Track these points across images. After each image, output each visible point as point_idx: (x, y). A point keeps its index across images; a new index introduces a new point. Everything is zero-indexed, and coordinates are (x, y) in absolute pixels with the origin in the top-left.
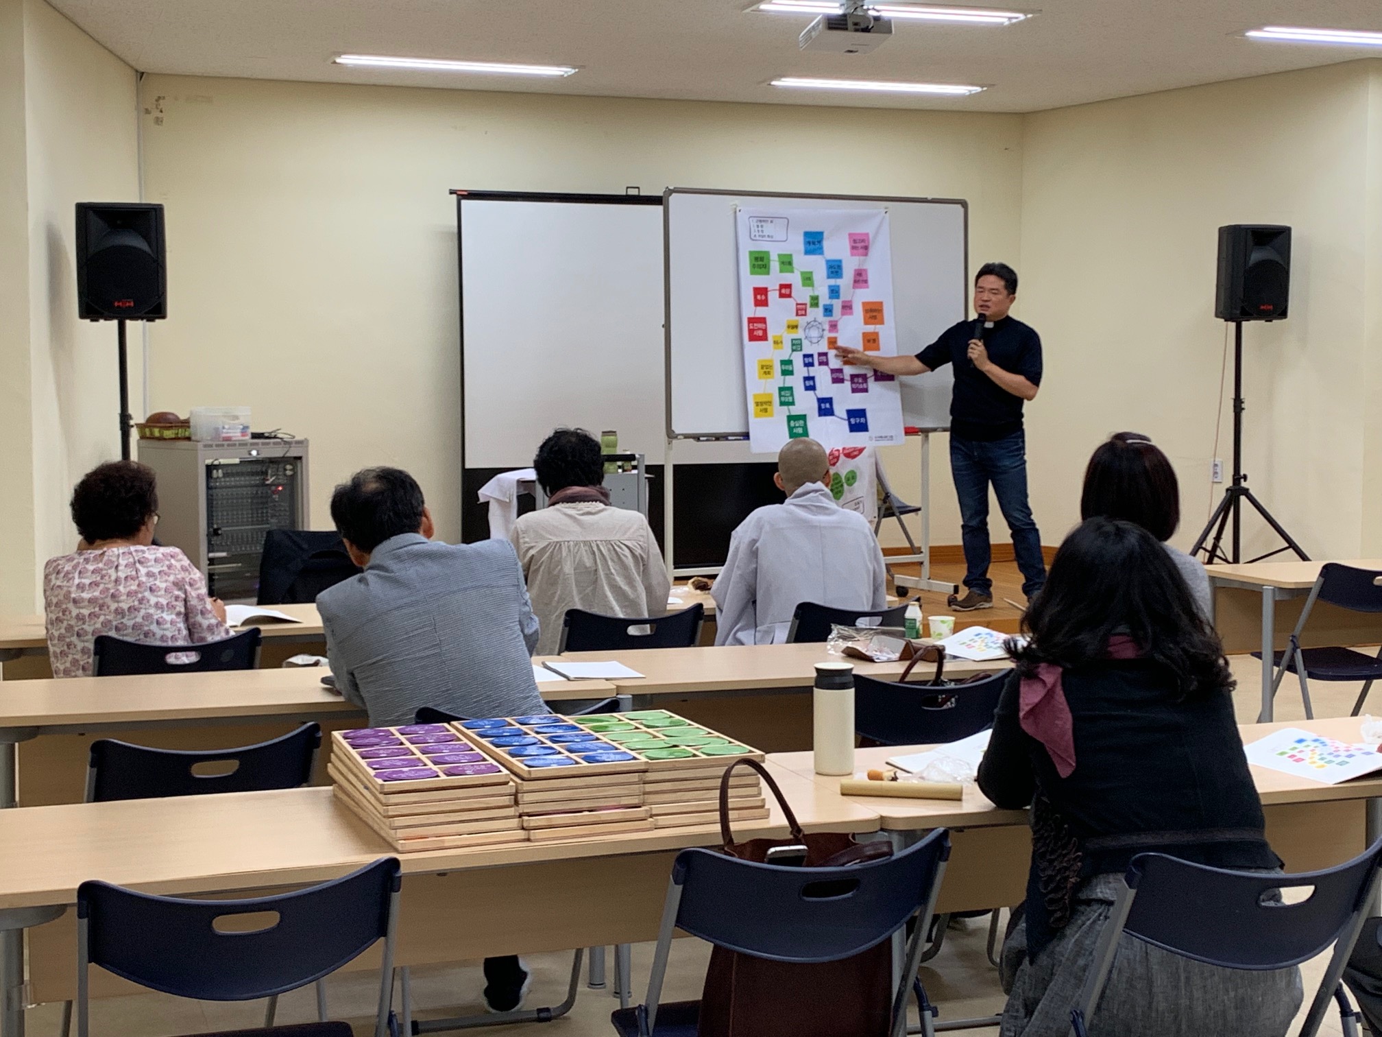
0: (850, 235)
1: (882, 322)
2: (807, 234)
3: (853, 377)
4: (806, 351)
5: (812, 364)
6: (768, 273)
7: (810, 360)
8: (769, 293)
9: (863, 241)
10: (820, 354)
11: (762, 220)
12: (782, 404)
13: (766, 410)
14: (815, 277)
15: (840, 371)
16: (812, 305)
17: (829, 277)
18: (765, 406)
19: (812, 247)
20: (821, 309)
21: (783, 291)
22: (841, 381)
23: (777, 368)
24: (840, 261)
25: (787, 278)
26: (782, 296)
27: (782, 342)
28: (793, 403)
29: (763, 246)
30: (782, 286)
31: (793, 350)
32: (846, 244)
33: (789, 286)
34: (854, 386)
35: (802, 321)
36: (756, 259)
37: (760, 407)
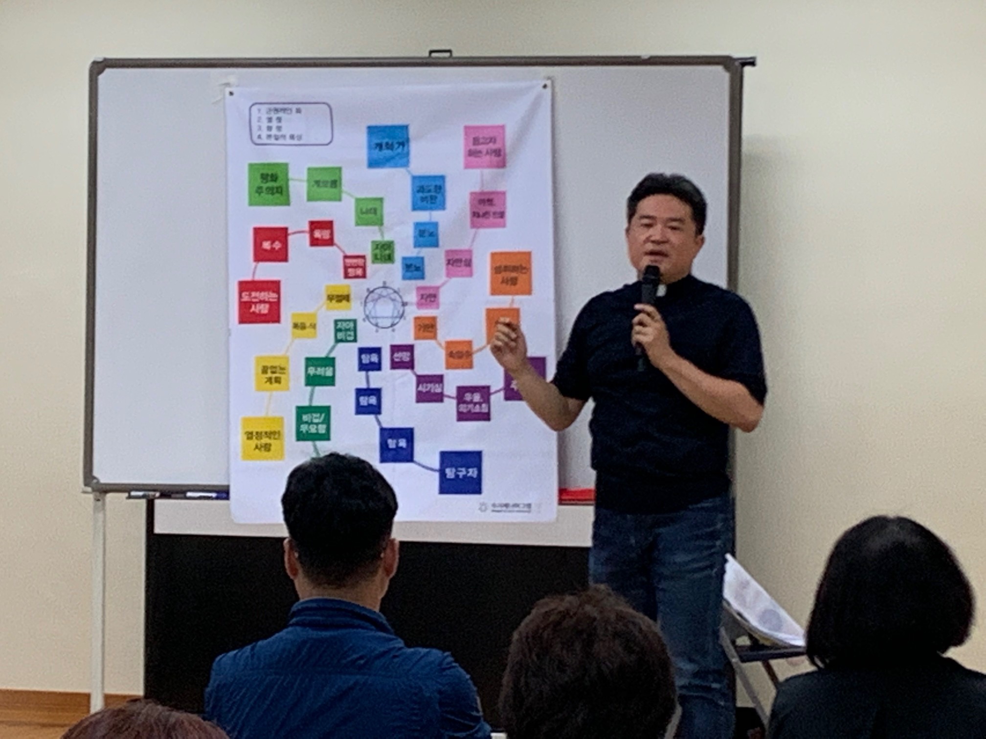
0: (467, 129)
1: (528, 291)
2: (372, 130)
3: (462, 391)
4: (365, 342)
5: (377, 367)
6: (287, 203)
7: (374, 358)
8: (291, 238)
9: (493, 140)
10: (395, 349)
11: (279, 109)
12: (301, 436)
13: (267, 447)
14: (388, 209)
15: (439, 379)
16: (376, 259)
17: (415, 208)
18: (265, 440)
19: (387, 153)
20: (397, 267)
21: (317, 234)
22: (439, 398)
23: (297, 372)
24: (442, 178)
25: (323, 211)
26: (315, 242)
27: (314, 326)
28: (326, 437)
29: (275, 155)
30: (315, 225)
31: (338, 341)
32: (457, 145)
33: (328, 225)
34: (463, 408)
35: (356, 287)
36: (264, 177)
37: (254, 442)
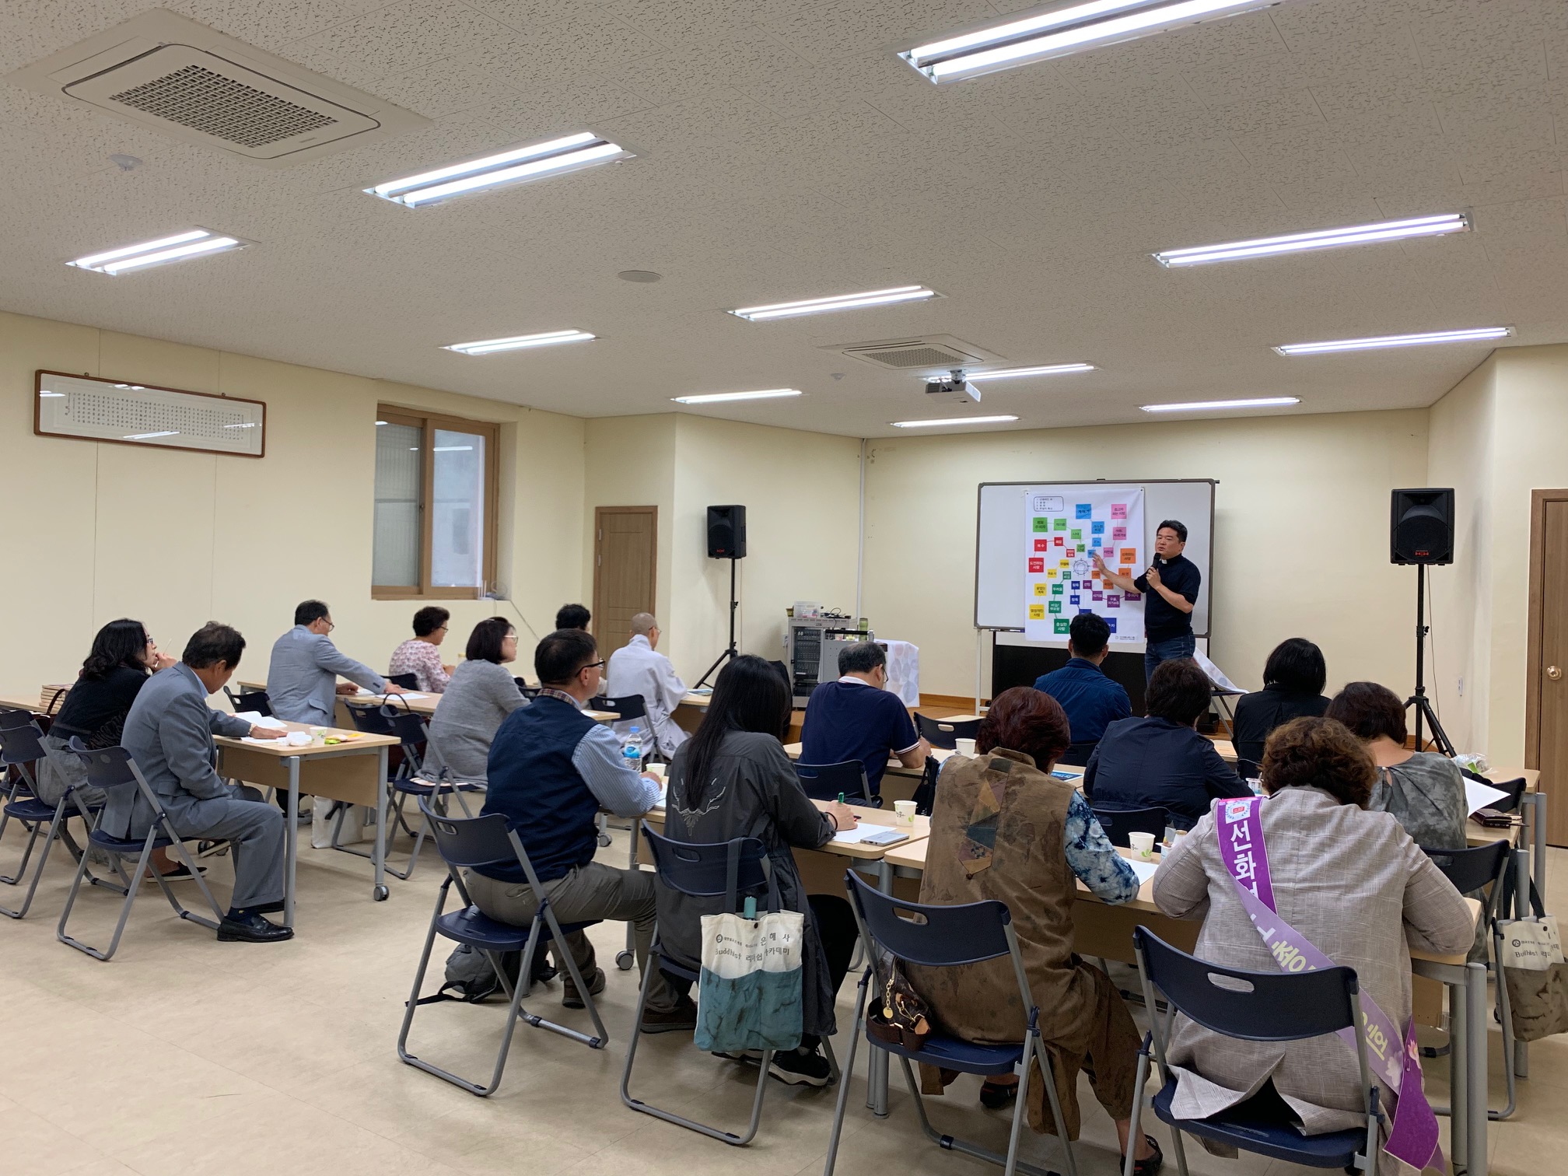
0: (1113, 505)
1: (1134, 562)
2: (1078, 506)
3: (1109, 597)
4: (1074, 579)
5: (1078, 588)
6: (1047, 531)
7: (1077, 585)
8: (1048, 543)
9: (1122, 509)
10: (1084, 582)
11: (1044, 499)
12: (1050, 611)
13: (1038, 615)
14: (1082, 533)
15: (1101, 593)
16: (1078, 550)
17: (1093, 533)
18: (1038, 613)
19: (1083, 514)
20: (1086, 553)
21: (1057, 542)
22: (1101, 599)
23: (1049, 589)
24: (1103, 522)
25: (1059, 534)
26: (1056, 545)
27: (1055, 574)
28: (1060, 612)
29: (1042, 515)
30: (1056, 539)
31: (1064, 579)
32: (1109, 511)
33: (1061, 539)
34: (1110, 603)
35: (1071, 560)
36: (1039, 522)
37: (1034, 613)
